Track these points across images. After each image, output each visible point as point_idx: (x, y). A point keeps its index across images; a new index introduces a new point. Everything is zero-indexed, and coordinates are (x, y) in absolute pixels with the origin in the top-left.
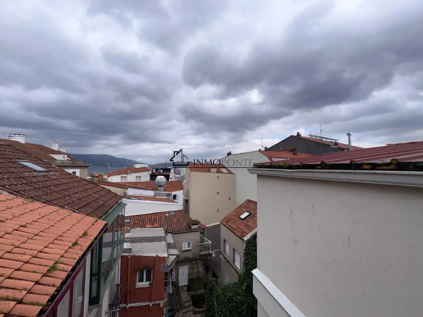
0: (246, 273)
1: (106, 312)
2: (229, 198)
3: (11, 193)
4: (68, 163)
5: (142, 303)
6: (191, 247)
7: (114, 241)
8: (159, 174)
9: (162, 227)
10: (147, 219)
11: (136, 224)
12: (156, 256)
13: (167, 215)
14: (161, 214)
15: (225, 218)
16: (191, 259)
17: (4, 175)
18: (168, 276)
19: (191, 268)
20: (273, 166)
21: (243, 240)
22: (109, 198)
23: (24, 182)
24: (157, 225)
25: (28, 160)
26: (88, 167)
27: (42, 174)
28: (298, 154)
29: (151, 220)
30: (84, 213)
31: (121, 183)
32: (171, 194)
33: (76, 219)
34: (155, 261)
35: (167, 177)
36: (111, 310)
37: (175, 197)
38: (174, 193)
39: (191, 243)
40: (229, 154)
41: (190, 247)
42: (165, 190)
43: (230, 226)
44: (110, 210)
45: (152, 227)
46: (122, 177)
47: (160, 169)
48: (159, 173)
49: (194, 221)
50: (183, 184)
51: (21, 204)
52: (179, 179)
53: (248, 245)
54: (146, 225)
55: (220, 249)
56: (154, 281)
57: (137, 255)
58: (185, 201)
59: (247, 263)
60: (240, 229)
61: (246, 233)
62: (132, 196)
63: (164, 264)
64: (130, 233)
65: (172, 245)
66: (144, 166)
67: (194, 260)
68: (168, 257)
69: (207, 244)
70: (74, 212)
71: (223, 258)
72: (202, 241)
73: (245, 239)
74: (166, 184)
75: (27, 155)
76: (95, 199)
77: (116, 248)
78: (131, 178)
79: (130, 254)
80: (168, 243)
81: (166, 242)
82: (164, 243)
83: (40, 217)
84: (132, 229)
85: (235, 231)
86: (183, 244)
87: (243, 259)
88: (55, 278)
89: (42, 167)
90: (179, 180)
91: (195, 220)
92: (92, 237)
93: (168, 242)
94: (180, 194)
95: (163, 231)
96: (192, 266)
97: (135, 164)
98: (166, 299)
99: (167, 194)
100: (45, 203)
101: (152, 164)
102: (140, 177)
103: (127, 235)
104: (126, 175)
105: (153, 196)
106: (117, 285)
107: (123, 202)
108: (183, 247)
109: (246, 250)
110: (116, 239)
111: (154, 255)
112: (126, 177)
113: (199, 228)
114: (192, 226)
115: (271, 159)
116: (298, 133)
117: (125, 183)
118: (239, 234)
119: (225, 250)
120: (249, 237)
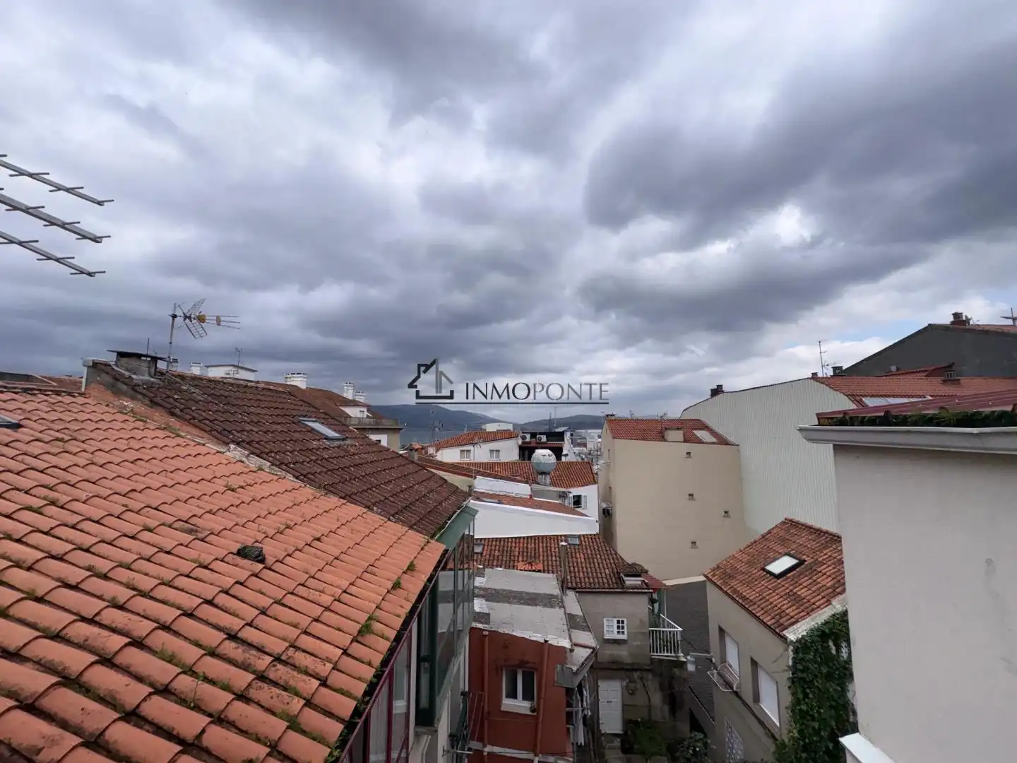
0: (802, 743)
1: (444, 751)
2: (726, 512)
3: (297, 478)
4: (368, 422)
5: (515, 751)
6: (626, 633)
7: (458, 590)
8: (538, 445)
9: (553, 573)
10: (517, 549)
11: (496, 558)
12: (543, 641)
13: (564, 543)
14: (548, 540)
15: (718, 567)
16: (629, 667)
17: (287, 446)
18: (574, 698)
19: (629, 692)
20: (896, 417)
21: (784, 639)
22: (445, 495)
23: (313, 458)
24: (540, 567)
25: (315, 417)
26: (401, 431)
27: (336, 443)
28: (963, 381)
29: (527, 553)
30: (404, 523)
31: (461, 463)
32: (570, 492)
33: (394, 535)
34: (542, 653)
35: (558, 452)
36: (453, 747)
37: (577, 501)
38: (575, 491)
39: (625, 622)
40: (717, 391)
41: (623, 632)
42: (553, 484)
43: (735, 591)
44: (449, 522)
45: (530, 568)
46: (461, 451)
47: (541, 434)
48: (538, 443)
49: (629, 565)
50: (595, 468)
51: (311, 497)
52: (584, 457)
53: (801, 655)
54: (516, 564)
55: (709, 653)
56: (542, 701)
57: (501, 631)
58: (602, 510)
59: (801, 710)
60: (768, 603)
61: (793, 620)
62: (483, 493)
63: (563, 666)
64: (483, 577)
65: (578, 620)
66: (503, 427)
67: (636, 670)
68: (572, 650)
69: (670, 632)
70: (389, 520)
71: (722, 681)
72: (655, 621)
73: (793, 634)
74: (556, 469)
75: (313, 410)
76: (420, 496)
77: (461, 607)
78: (481, 454)
79: (487, 626)
80: (570, 614)
81: (565, 611)
82: (558, 613)
83: (340, 523)
84: (486, 569)
85: (753, 607)
86: (605, 623)
87: (788, 699)
88: (371, 648)
89: (335, 431)
90: (583, 459)
91: (634, 564)
92: (424, 576)
93: (568, 612)
94: (589, 494)
95: (555, 583)
96: (632, 685)
97: (485, 424)
98: (571, 757)
99: (560, 492)
100: (343, 498)
101: (522, 421)
102: (498, 451)
103: (479, 582)
104: (470, 448)
105: (529, 497)
106: (463, 694)
107: (470, 505)
108: (606, 629)
109: (794, 669)
110: (460, 588)
111: (538, 637)
112: (469, 451)
113: (645, 587)
114: (625, 578)
115: (860, 402)
116: (956, 315)
117: (468, 463)
118: (769, 618)
119: (724, 660)
120: (805, 633)
